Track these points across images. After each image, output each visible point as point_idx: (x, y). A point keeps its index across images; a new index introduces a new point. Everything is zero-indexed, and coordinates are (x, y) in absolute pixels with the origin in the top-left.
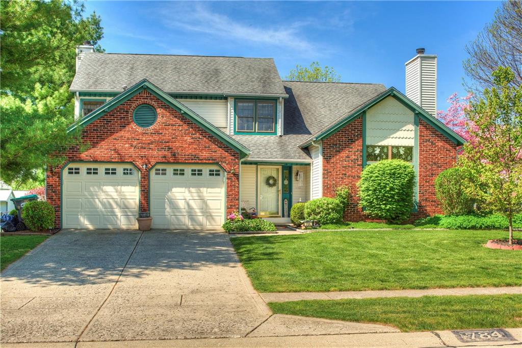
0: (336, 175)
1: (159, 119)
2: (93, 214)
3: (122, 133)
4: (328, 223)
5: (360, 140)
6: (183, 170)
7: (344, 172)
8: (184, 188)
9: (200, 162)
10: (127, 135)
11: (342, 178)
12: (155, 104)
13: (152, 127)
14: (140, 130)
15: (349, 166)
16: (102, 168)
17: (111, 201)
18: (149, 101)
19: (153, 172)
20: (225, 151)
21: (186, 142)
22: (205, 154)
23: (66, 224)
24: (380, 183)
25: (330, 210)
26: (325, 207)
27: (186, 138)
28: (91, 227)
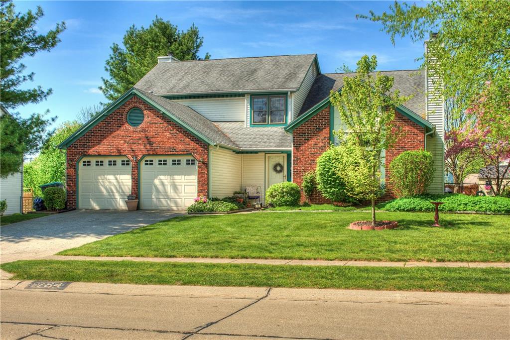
0: (305, 161)
1: (146, 119)
2: (99, 197)
3: (118, 132)
4: (283, 205)
5: (328, 129)
6: (166, 161)
7: (312, 159)
8: (167, 176)
9: (177, 153)
10: (122, 133)
11: (310, 164)
12: (142, 106)
13: (141, 126)
14: (131, 128)
15: (317, 153)
16: (106, 161)
17: (112, 187)
18: (138, 105)
19: (143, 163)
20: (197, 144)
21: (165, 137)
22: (181, 147)
23: (80, 205)
24: (324, 168)
25: (285, 194)
26: (280, 191)
27: (165, 134)
28: (97, 208)
